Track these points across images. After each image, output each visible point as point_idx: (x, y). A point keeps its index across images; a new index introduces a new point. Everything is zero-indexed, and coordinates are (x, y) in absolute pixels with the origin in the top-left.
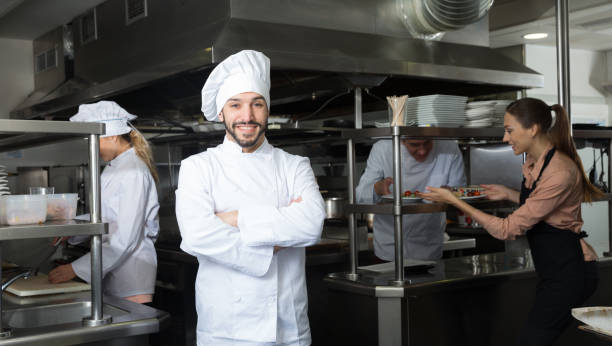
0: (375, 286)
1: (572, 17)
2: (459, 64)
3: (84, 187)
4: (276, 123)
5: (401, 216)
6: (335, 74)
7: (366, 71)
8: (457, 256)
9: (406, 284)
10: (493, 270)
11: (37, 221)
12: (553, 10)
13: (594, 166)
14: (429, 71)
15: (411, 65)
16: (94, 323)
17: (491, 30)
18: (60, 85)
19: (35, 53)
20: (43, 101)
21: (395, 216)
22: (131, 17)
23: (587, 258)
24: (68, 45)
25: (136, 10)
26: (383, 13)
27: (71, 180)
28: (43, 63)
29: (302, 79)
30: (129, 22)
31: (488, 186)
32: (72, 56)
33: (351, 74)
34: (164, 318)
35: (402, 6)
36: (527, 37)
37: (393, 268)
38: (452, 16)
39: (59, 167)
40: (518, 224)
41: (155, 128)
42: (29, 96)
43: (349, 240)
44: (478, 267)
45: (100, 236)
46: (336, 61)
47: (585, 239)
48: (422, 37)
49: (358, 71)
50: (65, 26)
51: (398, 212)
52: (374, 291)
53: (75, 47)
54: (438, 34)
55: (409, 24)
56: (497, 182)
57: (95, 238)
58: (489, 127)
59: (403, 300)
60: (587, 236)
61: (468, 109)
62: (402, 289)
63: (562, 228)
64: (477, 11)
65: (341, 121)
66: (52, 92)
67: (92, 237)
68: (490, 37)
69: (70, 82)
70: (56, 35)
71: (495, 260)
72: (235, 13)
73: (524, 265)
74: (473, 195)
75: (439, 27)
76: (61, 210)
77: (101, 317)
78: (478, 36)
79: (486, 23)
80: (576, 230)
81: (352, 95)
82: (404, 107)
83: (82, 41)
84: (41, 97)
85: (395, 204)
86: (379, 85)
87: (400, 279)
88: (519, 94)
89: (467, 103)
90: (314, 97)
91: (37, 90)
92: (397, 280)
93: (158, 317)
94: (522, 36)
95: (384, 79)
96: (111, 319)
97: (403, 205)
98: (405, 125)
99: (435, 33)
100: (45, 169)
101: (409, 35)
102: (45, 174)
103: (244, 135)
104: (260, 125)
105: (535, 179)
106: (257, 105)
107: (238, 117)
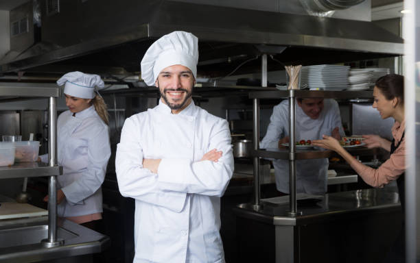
0: (273, 216)
2: (346, 36)
3: (47, 128)
4: (199, 83)
6: (246, 45)
7: (272, 42)
8: (342, 190)
9: (297, 215)
11: (7, 165)
14: (321, 42)
15: (306, 37)
16: (50, 245)
17: (373, 7)
18: (30, 47)
19: (11, 21)
20: (16, 60)
24: (37, 16)
28: (17, 29)
31: (367, 136)
32: (39, 25)
33: (259, 44)
34: (106, 241)
37: (288, 202)
39: (29, 110)
40: (385, 174)
42: (6, 54)
43: (254, 175)
46: (247, 36)
48: (316, 14)
49: (265, 42)
51: (292, 158)
52: (272, 220)
53: (42, 18)
54: (330, 12)
55: (306, 4)
57: (52, 178)
58: (367, 90)
59: (295, 228)
61: (350, 75)
62: (295, 219)
65: (252, 79)
66: (24, 52)
67: (49, 177)
68: (372, 12)
69: (37, 45)
70: (28, 7)
74: (354, 144)
75: (329, 7)
77: (55, 240)
79: (368, 3)
81: (260, 59)
82: (298, 74)
83: (47, 12)
84: (15, 56)
85: (290, 151)
86: (281, 52)
87: (293, 211)
88: (396, 59)
89: (350, 70)
90: (229, 60)
91: (12, 50)
92: (291, 211)
93: (100, 241)
94: (400, 11)
95: (285, 48)
96: (64, 241)
97: (297, 152)
98: (299, 88)
99: (327, 11)
100: (18, 112)
101: (307, 13)
102: (18, 116)
103: (173, 99)
104: (187, 91)
105: (400, 140)
106: (184, 75)
107: (169, 84)
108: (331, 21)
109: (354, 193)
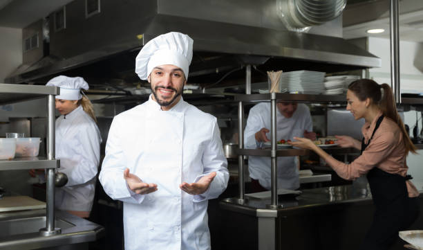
0: (257, 208)
1: (402, 18)
2: (322, 50)
4: (189, 89)
5: (276, 157)
6: (232, 55)
7: (255, 53)
8: (318, 187)
9: (279, 208)
10: (344, 198)
11: (8, 158)
12: (388, 13)
13: (417, 124)
14: (298, 54)
15: (286, 49)
16: (47, 233)
17: (344, 26)
18: (40, 60)
19: (23, 37)
20: (27, 71)
21: (272, 158)
22: (89, 13)
23: (411, 195)
24: (46, 33)
25: (92, 7)
26: (267, 13)
28: (28, 45)
30: (87, 16)
31: (340, 137)
32: (48, 41)
33: (244, 55)
34: (100, 230)
35: (281, 8)
36: (369, 31)
37: (270, 196)
38: (316, 15)
39: (38, 118)
40: (358, 169)
41: (107, 91)
42: (19, 68)
43: (239, 174)
44: (333, 196)
45: (54, 169)
46: (232, 46)
49: (249, 53)
50: (44, 19)
51: (274, 155)
52: (256, 212)
53: (50, 34)
54: (306, 28)
55: (286, 21)
56: (347, 134)
57: (50, 171)
58: (340, 94)
59: (277, 219)
60: (412, 178)
61: (325, 81)
62: (276, 211)
63: (392, 173)
64: (334, 12)
65: (237, 89)
66: (34, 65)
67: (48, 170)
68: (344, 31)
69: (46, 58)
71: (346, 190)
72: (160, 10)
73: (367, 195)
74: (329, 143)
75: (306, 23)
76: (27, 150)
77: (53, 229)
78: (335, 30)
79: (340, 21)
80: (403, 174)
81: (245, 70)
82: (279, 79)
83: (55, 29)
84: (26, 69)
85: (272, 150)
86: (263, 63)
87: (275, 204)
88: (364, 71)
89: (326, 77)
90: (217, 71)
91: (24, 63)
92: (272, 204)
93: (95, 230)
94: (366, 31)
95: (267, 59)
96: (61, 230)
97: (278, 149)
98: (280, 92)
99: (304, 27)
100: (29, 119)
101: (285, 28)
102: (28, 122)
103: (162, 96)
104: (176, 91)
105: (370, 138)
106: (176, 75)
107: (160, 82)
108: (308, 36)
109: (328, 189)
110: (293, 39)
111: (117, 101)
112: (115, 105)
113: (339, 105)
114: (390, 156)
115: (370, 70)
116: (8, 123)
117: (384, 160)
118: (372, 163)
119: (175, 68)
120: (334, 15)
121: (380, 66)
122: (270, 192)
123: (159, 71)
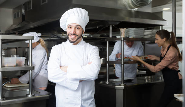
0: (115, 85)
1: (177, 3)
2: (142, 18)
3: (27, 54)
4: (85, 35)
5: (123, 65)
7: (114, 20)
8: (140, 76)
9: (125, 85)
10: (152, 81)
11: (13, 66)
12: (171, 1)
14: (133, 20)
15: (127, 18)
16: (30, 96)
17: (152, 7)
18: (21, 23)
19: (13, 13)
20: (15, 28)
22: (42, 3)
23: (180, 78)
24: (23, 11)
25: (44, 0)
26: (119, 2)
27: (23, 52)
28: (15, 16)
29: (94, 22)
30: (42, 4)
31: (150, 56)
32: (24, 14)
33: (109, 21)
35: (125, 0)
36: (163, 9)
38: (141, 3)
39: (20, 47)
40: (159, 68)
41: (49, 36)
42: (11, 26)
43: (107, 71)
44: (147, 80)
46: (104, 17)
47: (179, 72)
48: (131, 9)
49: (111, 20)
50: (22, 5)
51: (122, 63)
52: (115, 87)
53: (25, 11)
54: (136, 9)
55: (127, 5)
56: (153, 54)
57: (30, 71)
58: (151, 38)
59: (124, 90)
60: (180, 71)
61: (144, 32)
62: (124, 87)
63: (172, 69)
64: (148, 2)
65: (105, 35)
66: (18, 25)
68: (152, 9)
69: (23, 22)
70: (20, 7)
71: (152, 78)
73: (161, 80)
74: (146, 58)
75: (136, 7)
76: (20, 62)
78: (148, 9)
79: (151, 5)
80: (177, 70)
81: (109, 27)
82: (125, 32)
83: (27, 9)
84: (15, 27)
85: (122, 61)
86: (118, 24)
87: (123, 84)
88: (161, 27)
89: (144, 30)
90: (97, 27)
91: (13, 24)
92: (122, 84)
95: (119, 22)
97: (124, 61)
98: (125, 37)
99: (135, 8)
100: (16, 48)
101: (127, 9)
102: (15, 49)
103: (71, 38)
105: (165, 54)
106: (78, 28)
107: (70, 32)
108: (137, 12)
109: (145, 77)
110: (130, 14)
111: (54, 40)
112: (53, 42)
113: (150, 42)
114: (173, 62)
115: (163, 26)
116: (7, 50)
117: (171, 64)
118: (165, 65)
119: (77, 25)
120: (148, 3)
121: (168, 24)
122: (121, 79)
123: (70, 26)
